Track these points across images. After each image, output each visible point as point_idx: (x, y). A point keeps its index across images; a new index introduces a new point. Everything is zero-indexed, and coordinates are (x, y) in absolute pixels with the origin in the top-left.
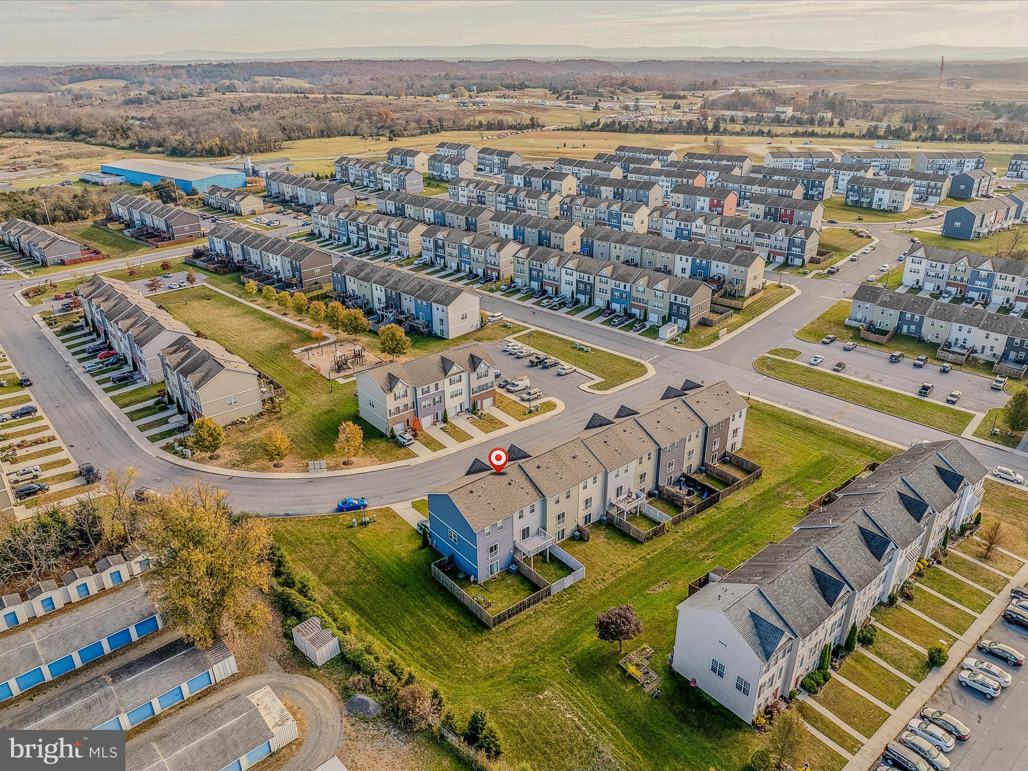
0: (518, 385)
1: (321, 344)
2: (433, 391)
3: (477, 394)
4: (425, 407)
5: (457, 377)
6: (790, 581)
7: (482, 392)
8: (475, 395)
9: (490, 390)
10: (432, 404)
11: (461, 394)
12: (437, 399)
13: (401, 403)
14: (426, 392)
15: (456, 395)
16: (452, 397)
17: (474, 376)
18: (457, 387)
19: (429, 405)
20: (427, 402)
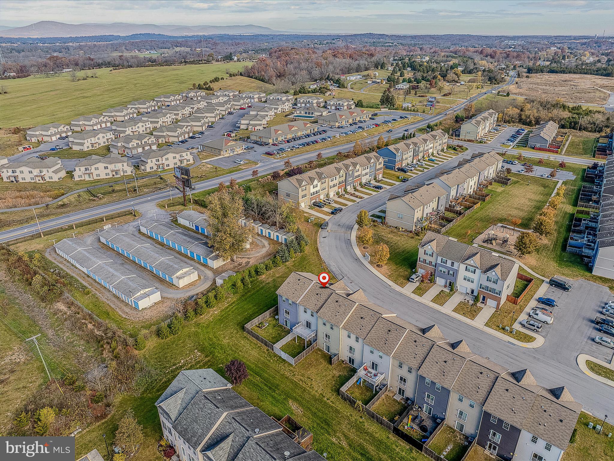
0: (537, 314)
1: (516, 228)
2: (449, 264)
3: (484, 291)
4: (441, 271)
5: (472, 269)
6: (209, 412)
7: (488, 292)
8: (481, 289)
9: (495, 295)
10: (446, 273)
11: (472, 282)
12: (451, 272)
13: (428, 259)
14: (444, 263)
15: (469, 280)
16: (465, 279)
17: (484, 277)
18: (470, 275)
19: (444, 272)
20: (443, 270)
